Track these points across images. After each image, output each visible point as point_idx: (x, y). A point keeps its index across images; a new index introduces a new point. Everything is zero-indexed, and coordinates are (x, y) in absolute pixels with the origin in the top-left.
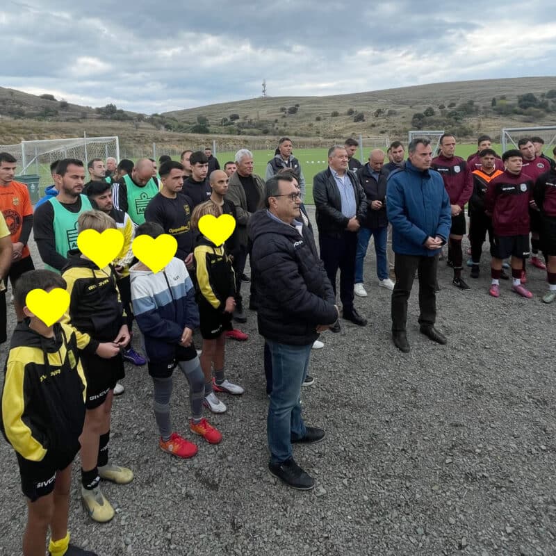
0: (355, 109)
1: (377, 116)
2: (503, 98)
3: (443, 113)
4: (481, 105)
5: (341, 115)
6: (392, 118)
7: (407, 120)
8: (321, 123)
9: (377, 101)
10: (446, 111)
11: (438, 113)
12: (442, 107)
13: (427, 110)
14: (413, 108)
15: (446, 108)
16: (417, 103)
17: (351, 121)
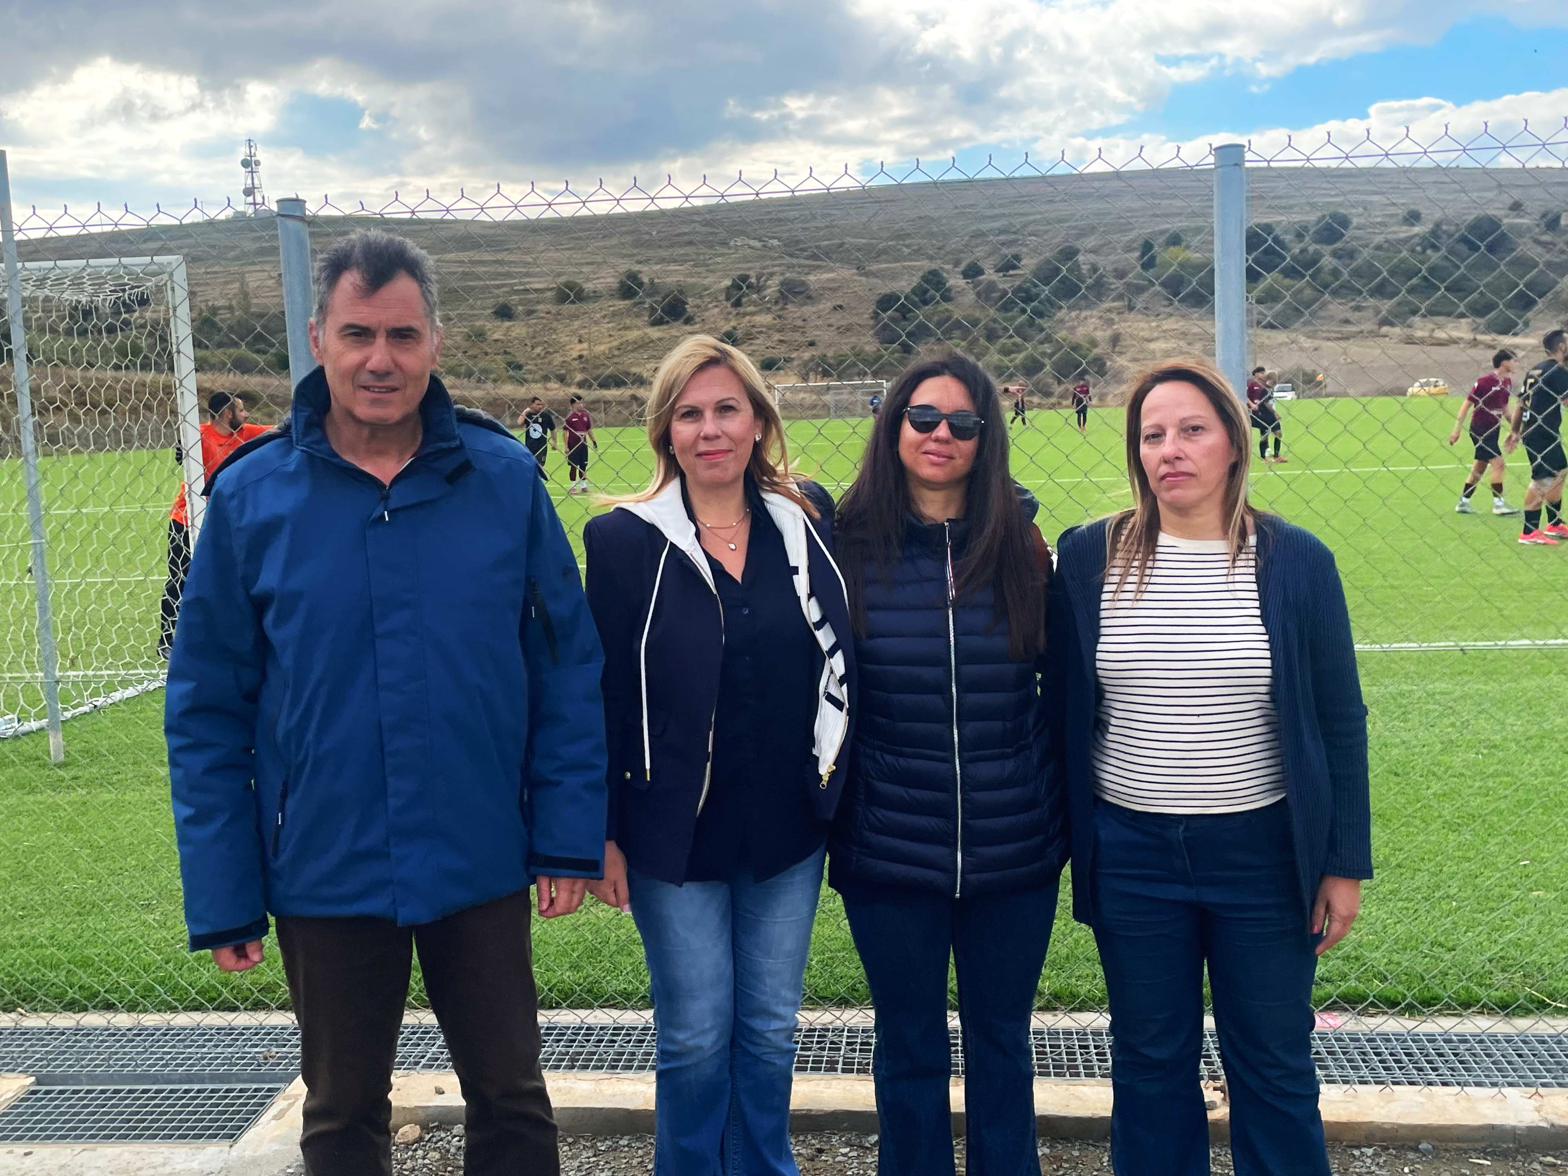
0: (646, 273)
1: (738, 304)
2: (1175, 240)
3: (986, 293)
4: (1106, 263)
5: (596, 296)
6: (794, 311)
7: (854, 319)
8: (518, 329)
9: (724, 244)
10: (991, 286)
11: (961, 293)
12: (973, 272)
13: (925, 279)
14: (867, 274)
15: (990, 275)
16: (879, 254)
17: (639, 322)
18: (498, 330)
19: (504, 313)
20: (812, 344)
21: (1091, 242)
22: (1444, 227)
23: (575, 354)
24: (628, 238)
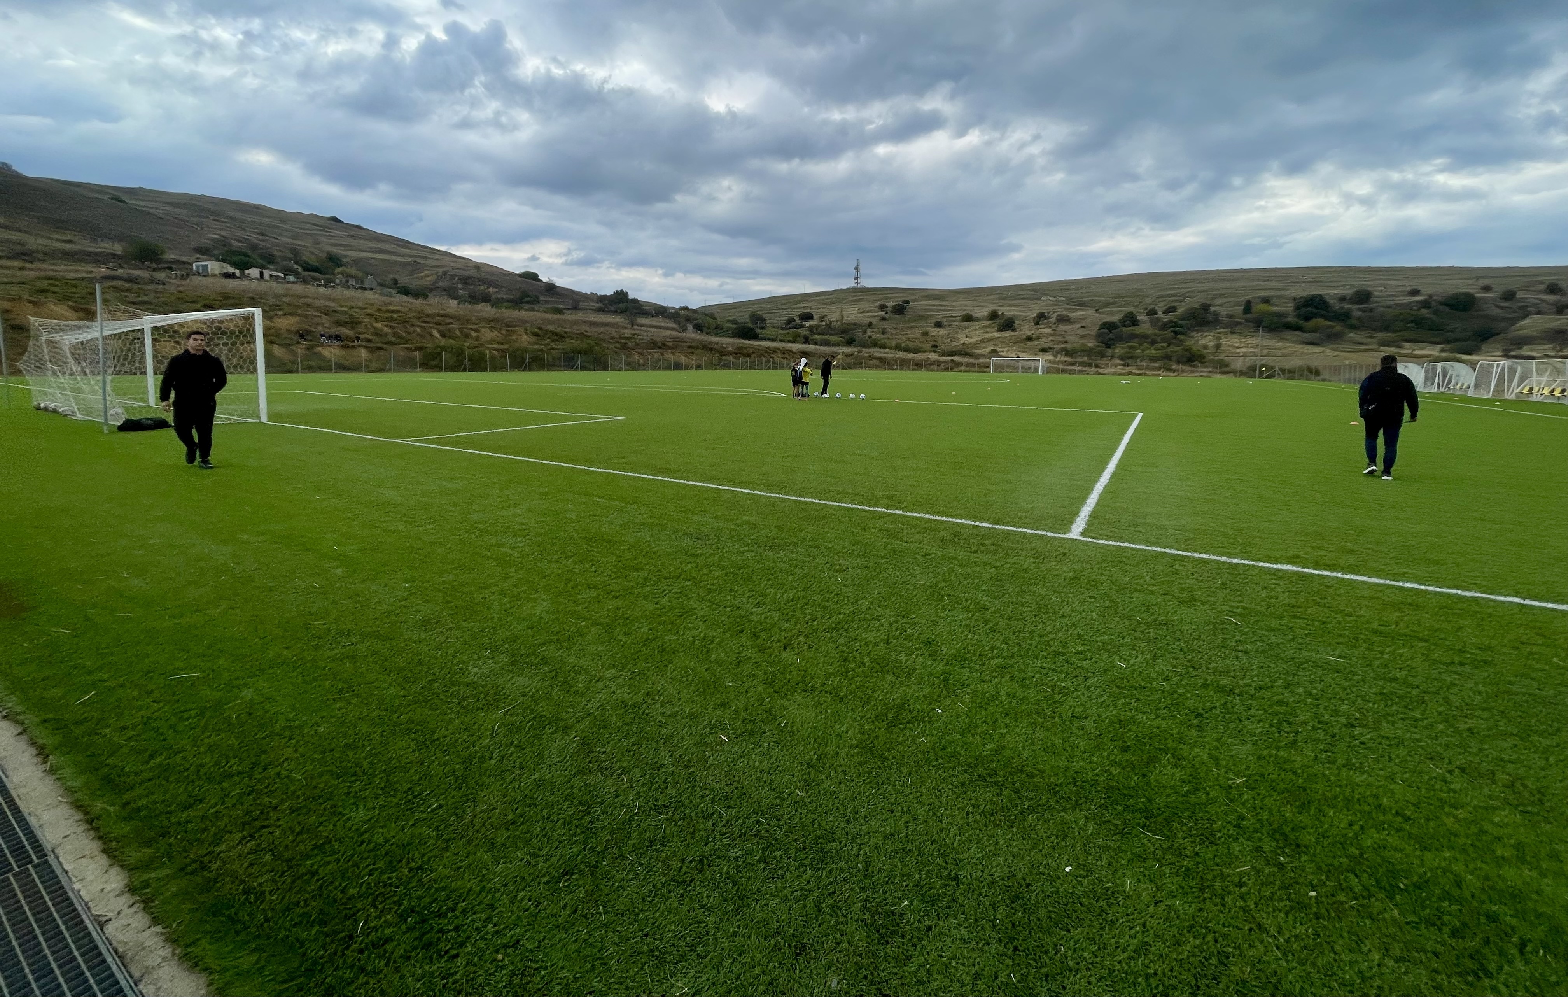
0: (1001, 310)
1: (1037, 323)
2: (1266, 301)
3: (1154, 322)
4: (1224, 311)
5: (977, 320)
6: (1062, 328)
7: (1089, 332)
8: (942, 332)
9: (1039, 299)
10: (1158, 320)
11: (1144, 322)
12: (1152, 313)
13: (1126, 316)
14: (1100, 313)
15: (1160, 314)
16: (1108, 304)
17: (993, 330)
18: (934, 332)
19: (939, 325)
20: (1066, 342)
21: (1218, 301)
22: (1435, 298)
23: (962, 342)
24: (997, 296)
